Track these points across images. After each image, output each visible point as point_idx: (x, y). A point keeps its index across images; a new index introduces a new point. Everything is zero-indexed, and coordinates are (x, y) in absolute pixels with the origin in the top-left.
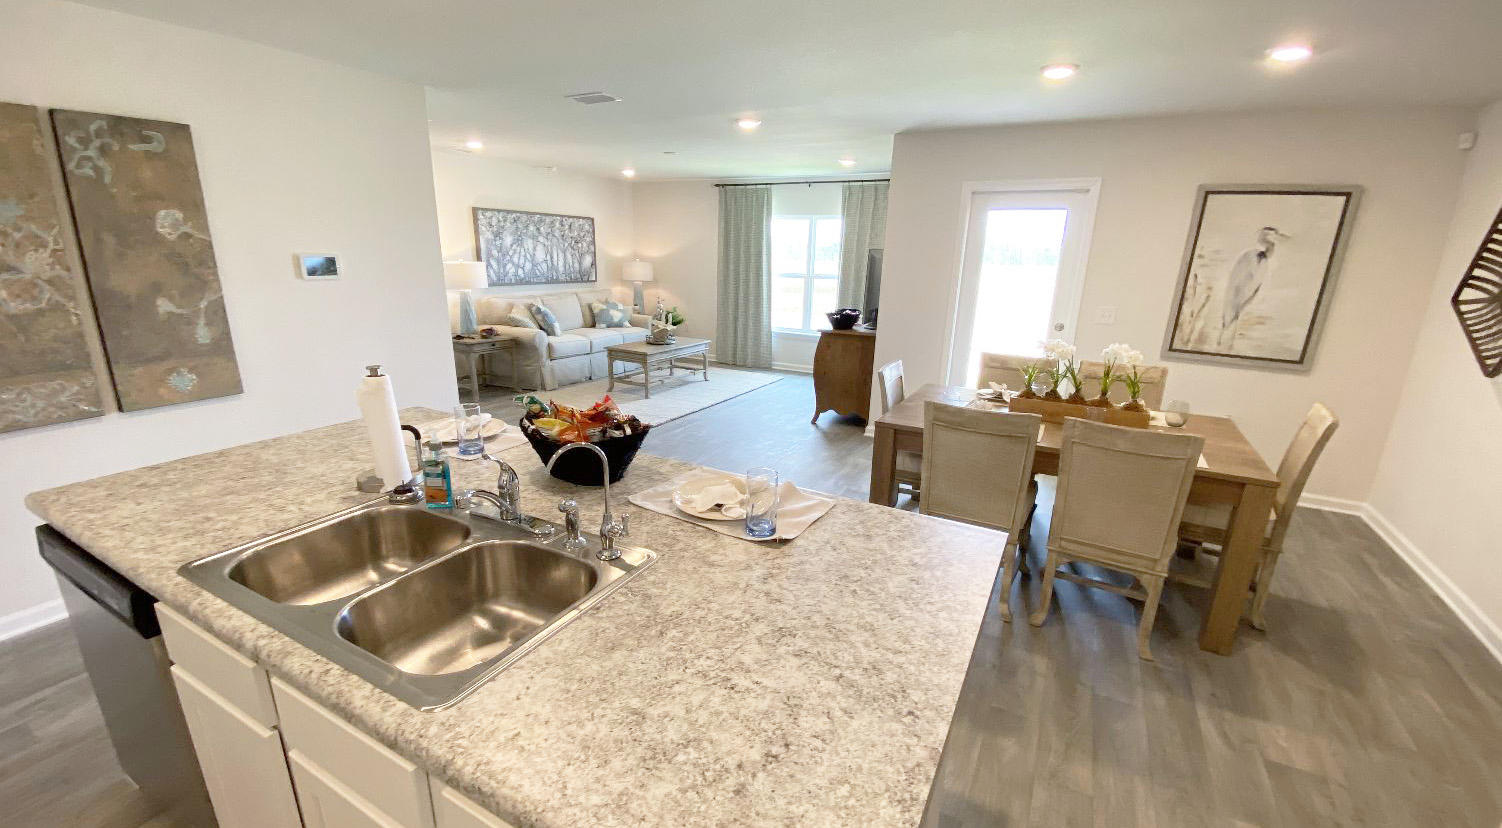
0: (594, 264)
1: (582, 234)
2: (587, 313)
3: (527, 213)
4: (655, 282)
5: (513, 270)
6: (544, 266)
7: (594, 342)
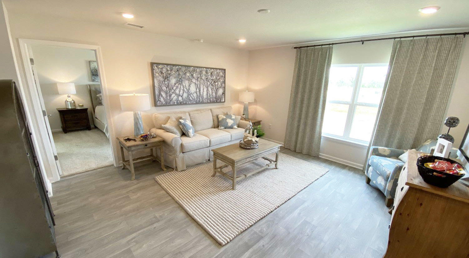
0: (224, 93)
1: (218, 78)
2: (216, 120)
3: (185, 66)
4: (256, 102)
5: (176, 97)
6: (195, 95)
7: (212, 140)
